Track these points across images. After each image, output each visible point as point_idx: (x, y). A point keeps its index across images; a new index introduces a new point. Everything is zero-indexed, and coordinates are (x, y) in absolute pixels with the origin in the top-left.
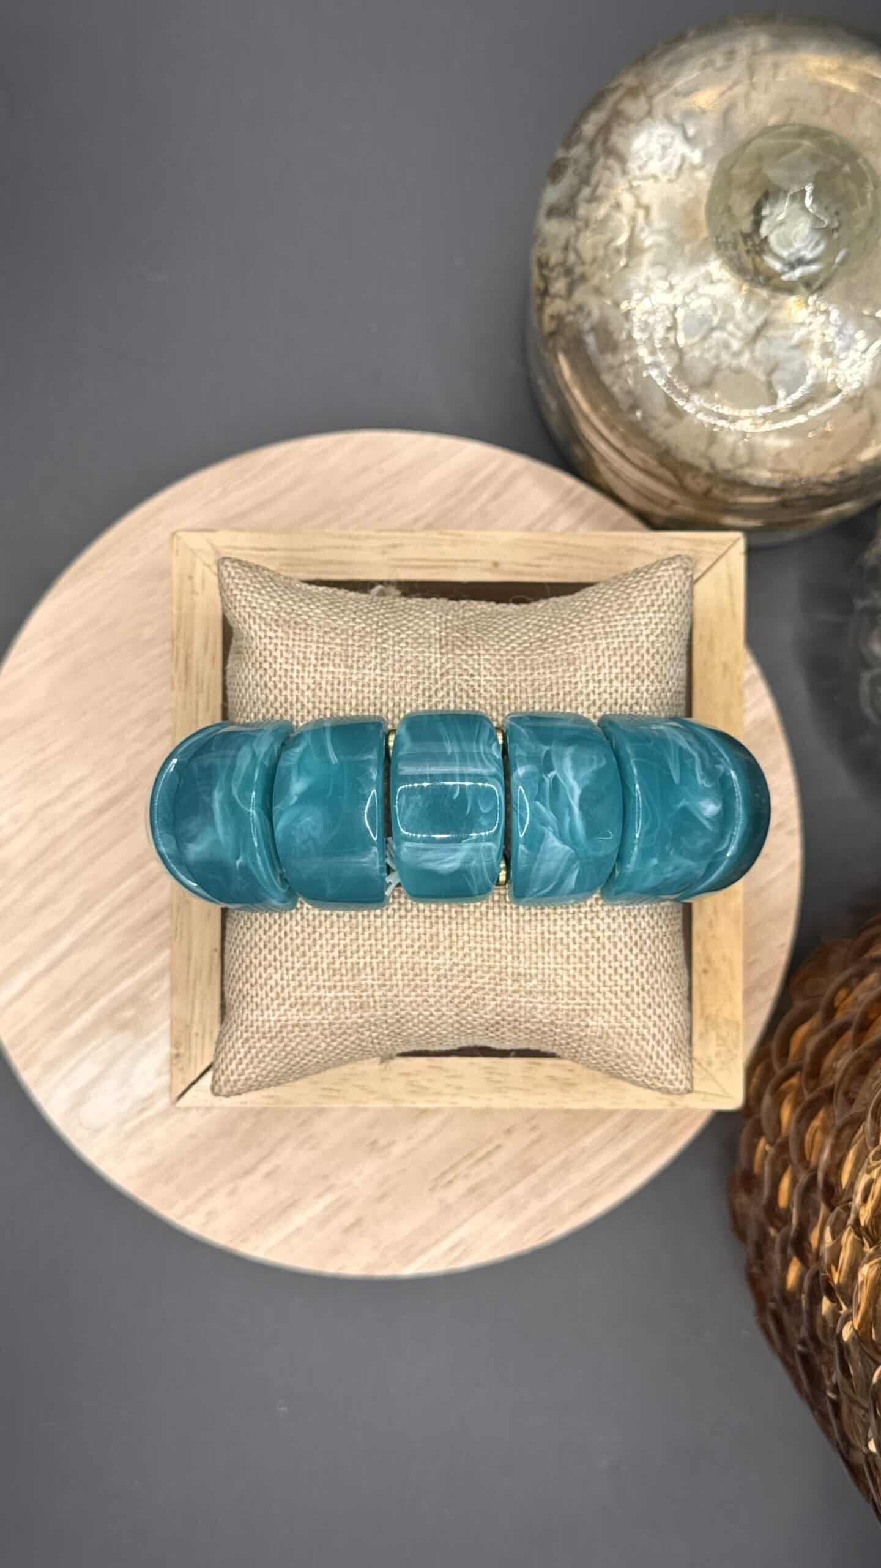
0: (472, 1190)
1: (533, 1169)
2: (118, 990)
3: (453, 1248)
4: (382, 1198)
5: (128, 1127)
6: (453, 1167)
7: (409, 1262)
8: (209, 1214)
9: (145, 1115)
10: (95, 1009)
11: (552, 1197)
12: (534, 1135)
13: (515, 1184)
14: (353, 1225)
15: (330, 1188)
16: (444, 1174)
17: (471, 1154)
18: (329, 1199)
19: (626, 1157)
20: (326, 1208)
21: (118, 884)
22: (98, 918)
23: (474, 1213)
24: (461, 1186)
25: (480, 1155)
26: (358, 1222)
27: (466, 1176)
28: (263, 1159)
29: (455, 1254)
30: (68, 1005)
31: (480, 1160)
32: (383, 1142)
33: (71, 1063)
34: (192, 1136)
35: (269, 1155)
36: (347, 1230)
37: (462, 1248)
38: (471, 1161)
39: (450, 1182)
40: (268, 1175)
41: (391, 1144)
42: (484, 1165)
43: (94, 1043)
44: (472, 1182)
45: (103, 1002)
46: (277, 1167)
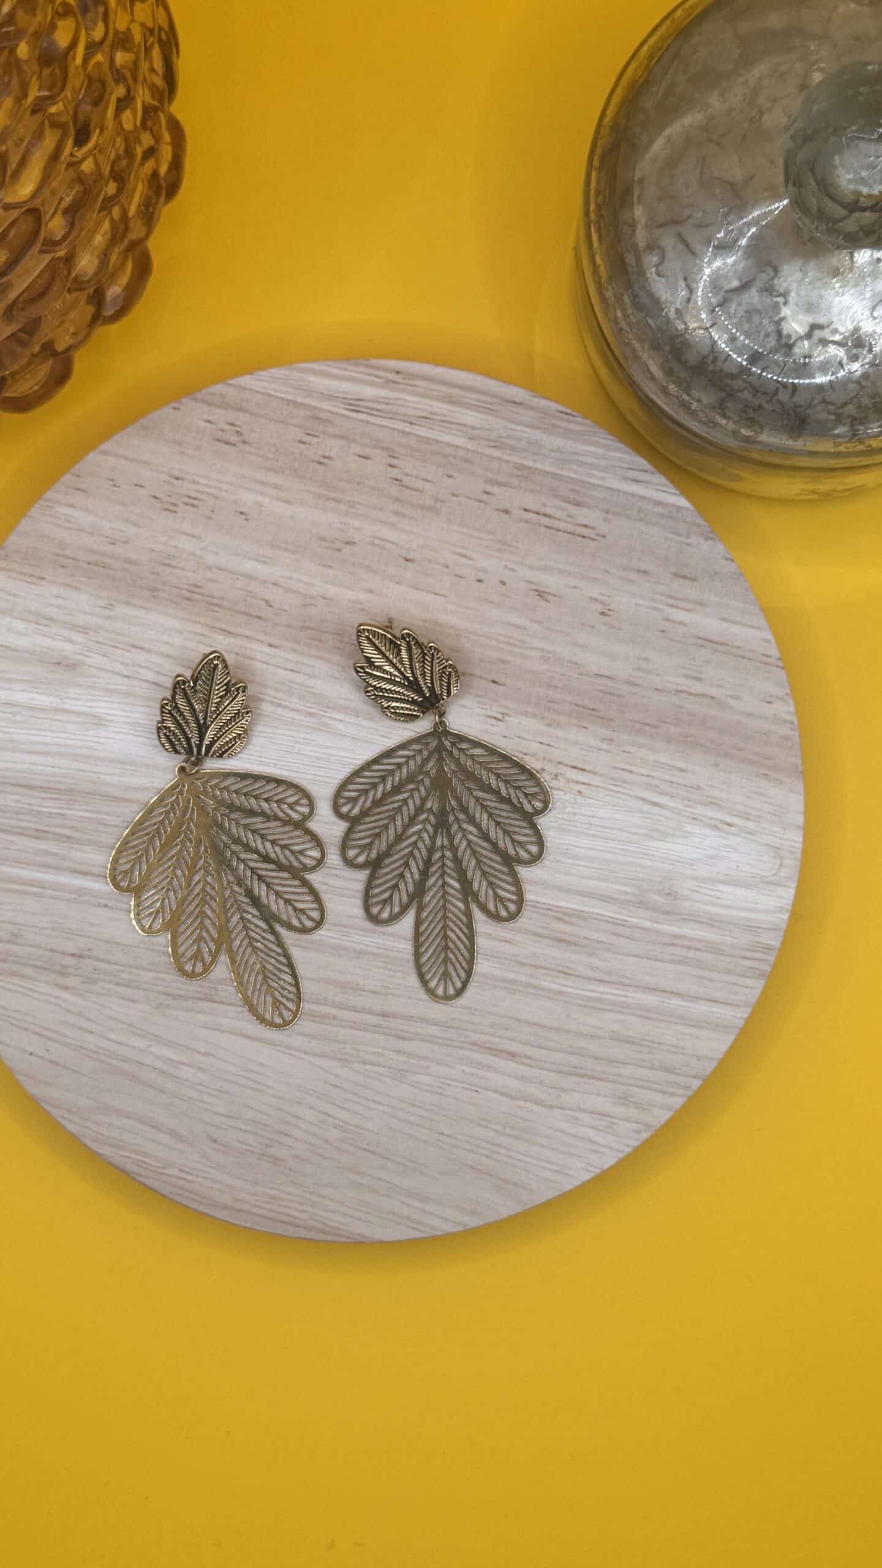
0: (577, 503)
1: (520, 467)
2: (647, 924)
4: (645, 572)
5: (750, 825)
6: (573, 534)
7: (679, 509)
8: (770, 703)
9: (729, 819)
10: (676, 930)
11: (534, 435)
12: (494, 489)
13: (548, 473)
14: (685, 577)
15: (668, 620)
16: (583, 537)
17: (550, 528)
18: (679, 615)
19: (451, 401)
20: (688, 610)
21: (560, 993)
22: (601, 988)
23: (594, 486)
24: (583, 515)
25: (546, 521)
26: (676, 575)
27: (569, 516)
28: (691, 694)
29: (641, 476)
30: (691, 954)
31: (545, 515)
32: (600, 608)
33: (734, 913)
34: (716, 765)
35: (682, 691)
36: (694, 580)
37: (631, 474)
38: (555, 523)
39: (586, 526)
40: (697, 679)
41: (594, 600)
42: (549, 511)
43: (708, 908)
44: (572, 509)
45: (667, 928)
46: (687, 677)
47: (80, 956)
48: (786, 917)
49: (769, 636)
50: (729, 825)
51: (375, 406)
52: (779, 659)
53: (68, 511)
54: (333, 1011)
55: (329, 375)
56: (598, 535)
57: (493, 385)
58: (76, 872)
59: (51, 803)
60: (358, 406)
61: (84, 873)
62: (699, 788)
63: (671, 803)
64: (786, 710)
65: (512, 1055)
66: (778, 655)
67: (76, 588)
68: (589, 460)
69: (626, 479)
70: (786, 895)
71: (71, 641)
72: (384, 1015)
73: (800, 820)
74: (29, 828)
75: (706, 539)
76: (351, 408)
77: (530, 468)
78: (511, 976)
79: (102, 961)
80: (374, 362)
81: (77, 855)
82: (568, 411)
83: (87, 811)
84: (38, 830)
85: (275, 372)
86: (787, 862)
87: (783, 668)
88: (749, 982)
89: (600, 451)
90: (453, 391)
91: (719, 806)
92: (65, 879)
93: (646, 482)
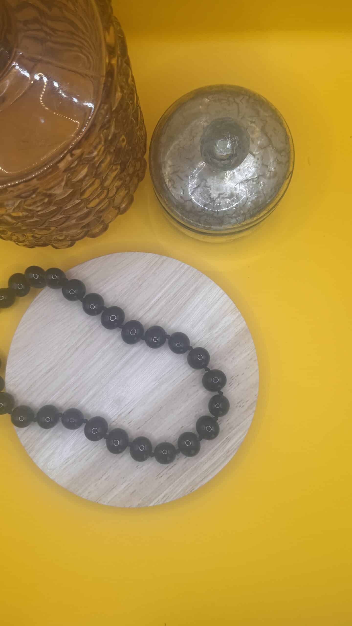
0: (168, 478)
1: (187, 470)
3: (164, 496)
4: (141, 483)
5: (62, 468)
6: (162, 472)
7: (151, 502)
8: (89, 493)
9: (67, 464)
11: (192, 479)
12: (185, 460)
13: (181, 475)
14: (133, 492)
15: (126, 481)
16: (159, 474)
18: (125, 484)
19: (214, 464)
20: (125, 488)
21: (54, 394)
23: (170, 485)
24: (165, 477)
26: (135, 491)
27: (166, 474)
28: (104, 474)
29: (165, 498)
31: (170, 469)
32: (140, 466)
34: (83, 469)
35: (106, 473)
36: (131, 494)
37: (167, 496)
38: (167, 469)
39: (161, 476)
40: (106, 479)
41: (143, 466)
42: (171, 470)
44: (169, 475)
46: (109, 476)
47: (140, 286)
48: (35, 461)
49: (105, 504)
50: (66, 463)
51: (225, 444)
52: (98, 502)
53: (248, 352)
54: (86, 337)
55: (240, 438)
56: (157, 478)
57: (211, 477)
58: (160, 298)
59: (181, 302)
60: (228, 440)
61: (159, 299)
62: (80, 461)
63: (81, 452)
64: (85, 495)
65: (47, 373)
66: (99, 502)
67: (228, 343)
68: (177, 488)
69: (166, 494)
70: (40, 465)
71: (216, 333)
72: (77, 348)
73: (56, 481)
74: (178, 293)
75: (139, 504)
76: (228, 438)
77: (185, 472)
78: (66, 385)
79: (135, 290)
80: (236, 451)
81: (165, 300)
82: (193, 491)
83: (173, 310)
84: (176, 295)
85: (249, 425)
86: (48, 470)
87: (95, 502)
88: (25, 442)
89: (178, 492)
90: (216, 466)
91: (73, 463)
92: (160, 295)
93: (163, 498)
